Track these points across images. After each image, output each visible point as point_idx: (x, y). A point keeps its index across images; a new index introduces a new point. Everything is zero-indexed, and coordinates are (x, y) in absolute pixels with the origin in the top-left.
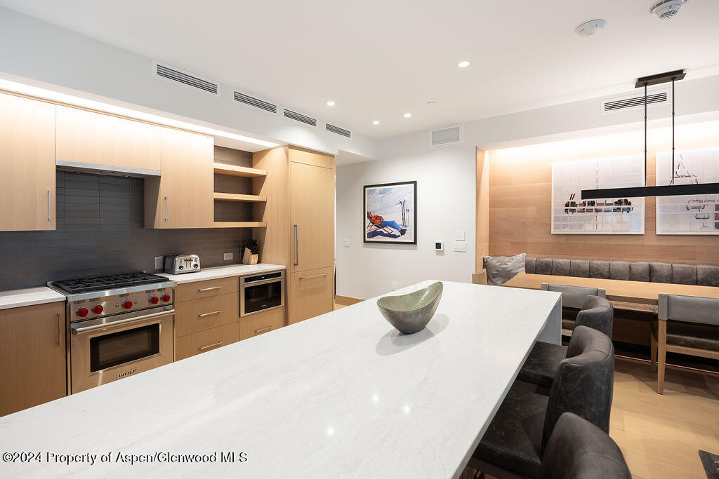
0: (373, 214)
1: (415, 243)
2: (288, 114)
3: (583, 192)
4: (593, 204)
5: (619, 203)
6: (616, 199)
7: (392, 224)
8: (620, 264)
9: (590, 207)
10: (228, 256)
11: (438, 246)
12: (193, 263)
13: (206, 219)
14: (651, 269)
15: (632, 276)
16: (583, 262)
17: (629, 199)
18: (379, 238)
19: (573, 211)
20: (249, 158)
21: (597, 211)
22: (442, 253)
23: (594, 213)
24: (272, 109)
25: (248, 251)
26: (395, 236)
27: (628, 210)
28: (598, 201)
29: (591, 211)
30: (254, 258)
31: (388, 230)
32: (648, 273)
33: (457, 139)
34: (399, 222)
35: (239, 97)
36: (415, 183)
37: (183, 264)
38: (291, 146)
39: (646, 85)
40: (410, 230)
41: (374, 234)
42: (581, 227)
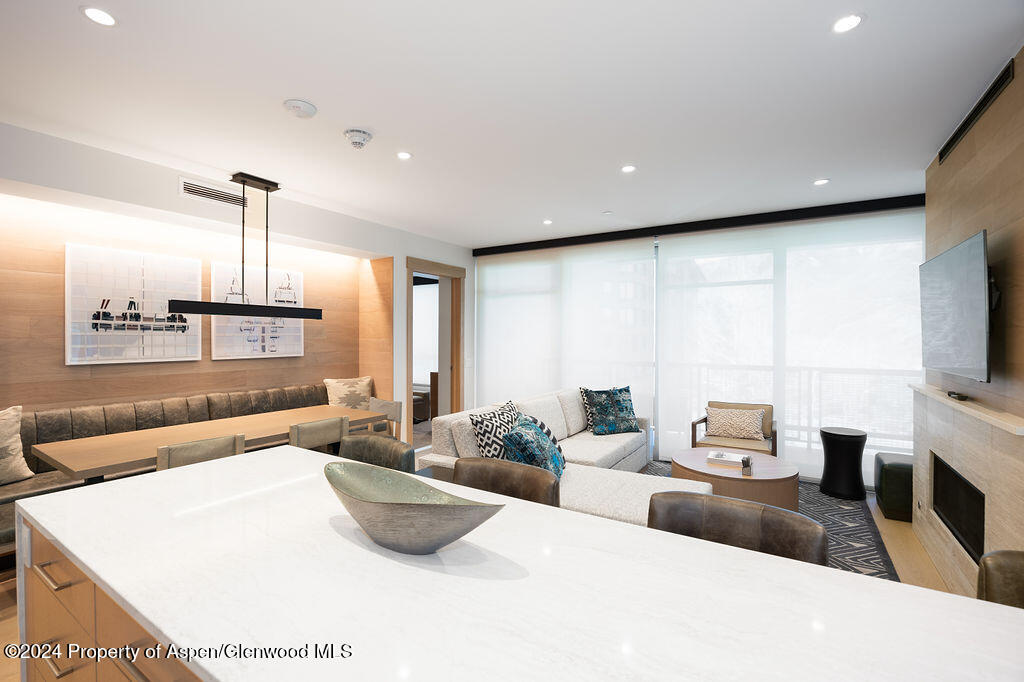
4: (137, 317)
5: (173, 318)
8: (173, 402)
9: (134, 323)
14: (209, 403)
17: (185, 315)
19: (107, 327)
21: (144, 328)
23: (139, 332)
27: (184, 329)
29: (134, 328)
32: (207, 409)
39: (244, 183)
42: (118, 352)
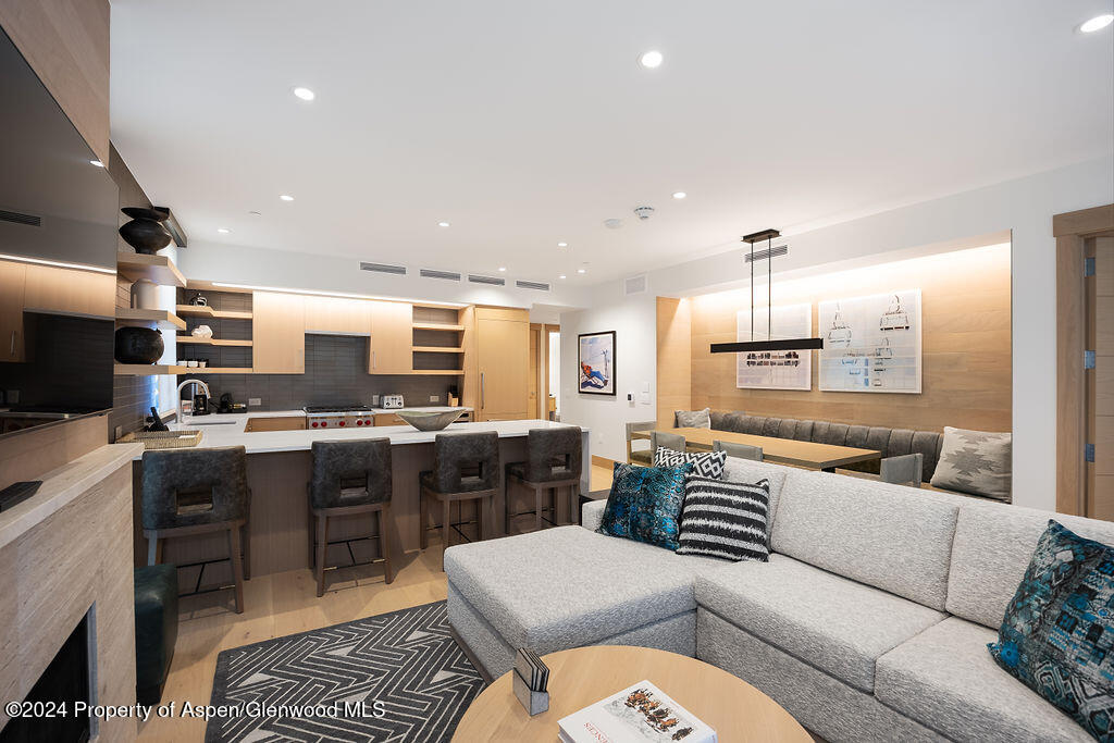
0: (585, 364)
1: (614, 394)
2: (472, 279)
3: (712, 345)
4: (768, 356)
5: (789, 356)
6: (787, 352)
7: (597, 374)
8: (790, 421)
9: (767, 360)
10: (434, 399)
11: (630, 397)
12: (398, 401)
13: (406, 368)
14: (813, 429)
15: (798, 435)
16: (760, 418)
17: (798, 352)
18: (589, 389)
19: (753, 363)
20: (455, 314)
21: (773, 364)
22: (632, 405)
23: (770, 366)
24: (457, 277)
25: (450, 394)
26: (600, 387)
27: (797, 363)
28: (773, 353)
29: (766, 364)
30: (455, 401)
31: (595, 380)
32: (809, 432)
33: (643, 289)
34: (603, 373)
35: (425, 274)
36: (614, 333)
37: (390, 402)
38: (477, 306)
39: (752, 242)
40: (611, 382)
41: (585, 384)
42: (759, 380)
